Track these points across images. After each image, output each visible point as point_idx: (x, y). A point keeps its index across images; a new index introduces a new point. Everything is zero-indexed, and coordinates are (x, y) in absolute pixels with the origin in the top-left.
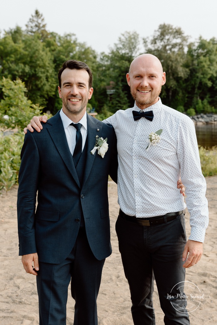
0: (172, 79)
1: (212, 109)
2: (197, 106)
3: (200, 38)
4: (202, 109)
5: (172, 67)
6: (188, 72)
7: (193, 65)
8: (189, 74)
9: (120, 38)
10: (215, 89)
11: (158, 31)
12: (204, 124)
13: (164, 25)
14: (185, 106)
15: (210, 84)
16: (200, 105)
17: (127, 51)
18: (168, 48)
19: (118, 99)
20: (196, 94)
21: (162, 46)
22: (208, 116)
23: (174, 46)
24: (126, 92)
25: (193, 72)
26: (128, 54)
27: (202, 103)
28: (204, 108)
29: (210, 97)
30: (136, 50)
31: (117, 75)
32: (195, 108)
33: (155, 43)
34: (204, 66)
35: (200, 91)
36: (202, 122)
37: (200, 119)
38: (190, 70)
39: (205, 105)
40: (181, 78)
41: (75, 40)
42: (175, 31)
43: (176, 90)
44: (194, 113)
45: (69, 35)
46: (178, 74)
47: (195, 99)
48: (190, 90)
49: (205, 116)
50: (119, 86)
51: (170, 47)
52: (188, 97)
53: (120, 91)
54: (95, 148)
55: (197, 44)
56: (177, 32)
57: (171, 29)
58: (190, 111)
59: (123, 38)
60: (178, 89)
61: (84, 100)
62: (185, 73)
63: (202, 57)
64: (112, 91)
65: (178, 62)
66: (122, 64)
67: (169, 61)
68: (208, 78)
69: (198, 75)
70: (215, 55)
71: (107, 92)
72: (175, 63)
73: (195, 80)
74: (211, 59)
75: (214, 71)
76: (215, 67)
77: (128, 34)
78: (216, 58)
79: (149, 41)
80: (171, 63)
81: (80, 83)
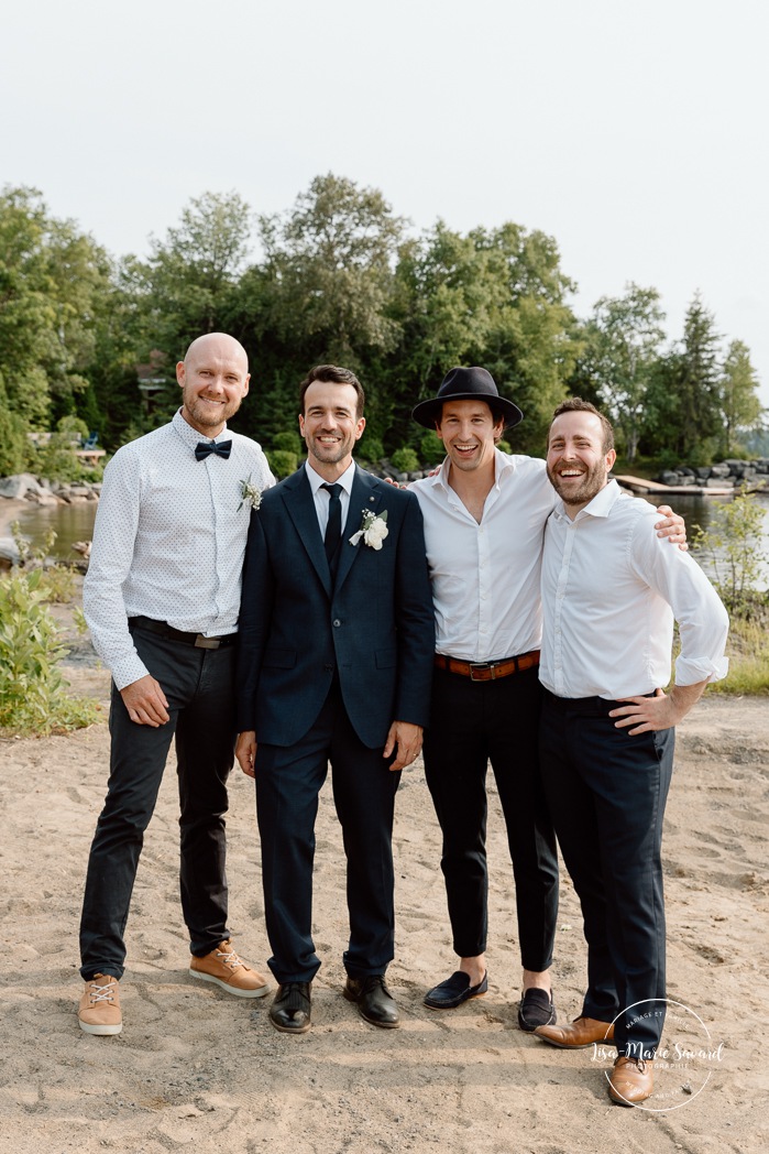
0: (348, 353)
2: (423, 442)
3: (439, 227)
5: (350, 309)
6: (399, 333)
7: (415, 310)
8: (401, 337)
9: (187, 214)
11: (309, 197)
13: (331, 177)
14: (385, 440)
17: (209, 256)
18: (337, 252)
21: (321, 245)
23: (358, 247)
25: (414, 332)
26: (211, 264)
30: (237, 253)
31: (174, 330)
32: (417, 448)
33: (299, 236)
34: (448, 317)
38: (405, 326)
40: (376, 349)
41: (40, 210)
42: (361, 199)
44: (414, 462)
45: (18, 193)
46: (367, 338)
48: (403, 388)
51: (346, 250)
52: (395, 412)
54: (360, 532)
55: (426, 247)
56: (369, 203)
57: (349, 194)
58: (404, 457)
59: (195, 212)
61: (347, 440)
62: (390, 335)
63: (443, 288)
64: (157, 381)
65: (369, 298)
66: (192, 297)
67: (340, 295)
68: (460, 354)
69: (430, 342)
70: (483, 285)
71: (139, 384)
72: (360, 301)
73: (421, 358)
74: (470, 294)
75: (479, 333)
76: (482, 321)
77: (213, 203)
78: (485, 294)
79: (279, 228)
80: (346, 301)
81: (339, 409)
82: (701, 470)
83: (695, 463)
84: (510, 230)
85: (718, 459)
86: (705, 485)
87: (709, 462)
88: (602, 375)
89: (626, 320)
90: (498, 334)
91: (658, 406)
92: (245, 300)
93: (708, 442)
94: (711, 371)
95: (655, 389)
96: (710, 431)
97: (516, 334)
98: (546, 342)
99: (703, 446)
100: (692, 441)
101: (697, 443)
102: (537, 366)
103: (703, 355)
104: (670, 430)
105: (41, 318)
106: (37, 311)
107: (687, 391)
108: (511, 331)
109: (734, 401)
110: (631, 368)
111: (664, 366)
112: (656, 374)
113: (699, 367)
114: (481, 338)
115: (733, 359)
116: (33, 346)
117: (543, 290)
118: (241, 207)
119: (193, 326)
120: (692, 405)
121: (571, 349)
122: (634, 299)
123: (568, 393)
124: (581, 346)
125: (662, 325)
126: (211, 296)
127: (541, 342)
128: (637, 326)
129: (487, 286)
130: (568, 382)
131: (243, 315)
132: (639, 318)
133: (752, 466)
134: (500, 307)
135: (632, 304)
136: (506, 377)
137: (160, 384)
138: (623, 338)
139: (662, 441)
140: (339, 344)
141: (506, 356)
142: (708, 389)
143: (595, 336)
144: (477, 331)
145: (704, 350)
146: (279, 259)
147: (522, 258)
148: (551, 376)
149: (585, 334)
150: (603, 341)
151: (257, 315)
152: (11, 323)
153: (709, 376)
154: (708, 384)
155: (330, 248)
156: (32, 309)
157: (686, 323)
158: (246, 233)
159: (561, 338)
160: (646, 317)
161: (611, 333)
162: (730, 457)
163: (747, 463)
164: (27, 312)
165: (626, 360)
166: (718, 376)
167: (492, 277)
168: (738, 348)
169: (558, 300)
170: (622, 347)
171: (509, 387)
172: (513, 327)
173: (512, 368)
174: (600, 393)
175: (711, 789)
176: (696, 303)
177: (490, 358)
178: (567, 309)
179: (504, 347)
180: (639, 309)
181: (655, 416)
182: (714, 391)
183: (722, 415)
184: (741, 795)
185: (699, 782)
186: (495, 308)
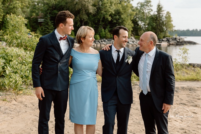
0: (85, 14)
1: (111, 36)
2: (101, 33)
4: (104, 36)
5: (85, 5)
6: (96, 10)
7: (99, 5)
8: (96, 11)
10: (113, 22)
15: (110, 19)
16: (104, 33)
19: (47, 26)
20: (101, 25)
22: (108, 41)
24: (53, 21)
25: (99, 9)
27: (105, 31)
28: (106, 35)
29: (110, 28)
31: (46, 9)
32: (100, 35)
34: (107, 6)
35: (103, 23)
36: (105, 44)
37: (103, 43)
38: (97, 8)
39: (106, 33)
40: (91, 13)
43: (87, 21)
44: (99, 38)
46: (89, 11)
47: (100, 28)
48: (96, 22)
49: (106, 40)
50: (48, 17)
52: (95, 27)
53: (49, 20)
54: (127, 60)
58: (97, 37)
60: (88, 21)
62: (94, 10)
64: (42, 20)
65: (89, 2)
66: (50, 2)
67: (83, 2)
68: (109, 14)
69: (102, 12)
71: (38, 21)
72: (87, 3)
73: (101, 15)
74: (111, 1)
75: (113, 10)
76: (113, 7)
78: (114, 1)
80: (84, 3)
82: (160, 40)
83: (159, 38)
85: (164, 37)
86: (161, 43)
87: (162, 38)
88: (139, 18)
89: (144, 7)
90: (117, 10)
91: (151, 26)
92: (62, 3)
93: (162, 33)
94: (162, 18)
95: (150, 22)
96: (162, 31)
97: (121, 10)
98: (127, 12)
99: (161, 34)
100: (158, 33)
102: (125, 17)
103: (161, 15)
104: (154, 31)
105: (18, 7)
106: (17, 5)
107: (157, 22)
108: (120, 9)
109: (167, 25)
110: (145, 17)
111: (152, 17)
112: (151, 19)
113: (160, 17)
115: (167, 15)
116: (16, 13)
119: (50, 8)
120: (158, 26)
121: (133, 13)
122: (146, 2)
123: (132, 23)
124: (135, 13)
125: (152, 8)
126: (54, 2)
127: (126, 12)
128: (146, 8)
130: (132, 21)
131: (61, 6)
132: (147, 6)
133: (171, 39)
134: (117, 4)
135: (145, 3)
136: (119, 19)
137: (43, 21)
138: (143, 11)
140: (82, 12)
141: (118, 15)
142: (162, 22)
143: (138, 10)
144: (112, 10)
145: (161, 13)
148: (128, 19)
149: (135, 10)
150: (139, 11)
151: (64, 6)
152: (12, 8)
153: (162, 19)
154: (162, 21)
156: (16, 5)
157: (157, 8)
160: (148, 6)
161: (141, 10)
162: (167, 37)
163: (170, 38)
164: (15, 5)
165: (144, 16)
166: (164, 19)
168: (168, 13)
169: (129, 2)
170: (143, 13)
171: (119, 22)
172: (120, 8)
173: (120, 17)
174: (138, 23)
175: (187, 95)
176: (159, 3)
177: (115, 15)
178: (131, 4)
179: (118, 13)
180: (147, 5)
181: (150, 28)
182: (163, 22)
183: (165, 28)
184: (192, 95)
185: (185, 93)
186: (116, 4)
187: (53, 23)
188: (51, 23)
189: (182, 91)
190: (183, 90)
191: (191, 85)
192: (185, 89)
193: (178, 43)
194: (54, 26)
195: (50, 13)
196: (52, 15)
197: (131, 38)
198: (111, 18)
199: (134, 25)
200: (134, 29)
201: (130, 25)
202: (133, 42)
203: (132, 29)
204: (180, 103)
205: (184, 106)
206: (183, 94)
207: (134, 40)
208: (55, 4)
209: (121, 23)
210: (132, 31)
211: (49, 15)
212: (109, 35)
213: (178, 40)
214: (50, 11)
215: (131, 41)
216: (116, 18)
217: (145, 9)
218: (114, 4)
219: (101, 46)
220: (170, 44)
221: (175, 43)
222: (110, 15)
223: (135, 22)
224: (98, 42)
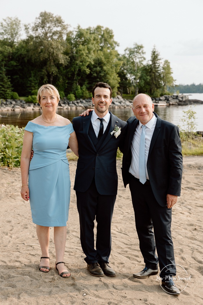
0: (53, 66)
1: (90, 95)
2: (76, 92)
3: (79, 27)
4: (81, 95)
5: (53, 53)
6: (68, 59)
7: (72, 52)
8: (69, 61)
9: (2, 24)
10: (92, 76)
11: (39, 18)
12: (83, 108)
13: (45, 12)
14: (65, 92)
15: (88, 71)
16: (80, 90)
17: (9, 37)
18: (48, 35)
19: (1, 83)
20: (76, 80)
21: (43, 33)
22: (86, 102)
23: (55, 33)
24: (9, 76)
25: (73, 59)
26: (10, 39)
27: (81, 89)
28: (83, 94)
29: (88, 84)
30: (18, 36)
32: (75, 94)
33: (37, 30)
34: (83, 54)
35: (80, 78)
36: (82, 107)
37: (80, 104)
38: (70, 57)
39: (83, 91)
40: (62, 64)
42: (55, 19)
43: (57, 75)
44: (74, 98)
46: (59, 61)
47: (74, 85)
48: (70, 76)
49: (84, 101)
50: (3, 71)
51: (51, 34)
52: (68, 83)
53: (4, 75)
54: (114, 132)
55: (75, 33)
56: (57, 20)
57: (51, 17)
58: (70, 96)
59: (5, 23)
60: (58, 75)
61: (107, 106)
62: (66, 60)
63: (81, 46)
65: (59, 49)
66: (5, 49)
67: (50, 48)
68: (86, 65)
69: (77, 62)
70: (92, 45)
72: (56, 50)
73: (75, 67)
74: (89, 47)
75: (92, 59)
76: (92, 55)
77: (10, 20)
78: (93, 47)
79: (30, 28)
80: (52, 50)
81: (105, 96)
82: (157, 99)
83: (155, 96)
84: (99, 28)
85: (162, 95)
86: (158, 103)
87: (159, 96)
88: (127, 70)
89: (134, 54)
90: (97, 59)
91: (144, 80)
92: (21, 50)
93: (158, 90)
94: (159, 69)
95: (143, 75)
96: (159, 87)
98: (111, 61)
99: (157, 91)
100: (154, 90)
101: (155, 90)
102: (109, 69)
103: (157, 64)
104: (148, 87)
107: (152, 75)
108: (101, 58)
109: (166, 78)
110: (136, 68)
111: (145, 68)
112: (143, 70)
113: (155, 68)
114: (92, 60)
115: (165, 65)
117: (109, 45)
118: (18, 21)
119: (5, 58)
120: (154, 79)
121: (119, 63)
122: (136, 48)
123: (118, 77)
124: (122, 62)
125: (144, 56)
126: (11, 49)
127: (110, 62)
129: (93, 45)
130: (118, 73)
131: (21, 55)
132: (138, 54)
133: (171, 97)
134: (98, 51)
135: (136, 49)
136: (100, 72)
138: (133, 60)
139: (145, 90)
140: (50, 63)
141: (100, 66)
142: (158, 74)
143: (125, 59)
144: (91, 59)
145: (157, 63)
146: (31, 38)
147: (103, 36)
148: (113, 71)
149: (122, 59)
150: (128, 61)
151: (25, 55)
154: (158, 73)
155: (46, 34)
157: (151, 55)
158: (20, 29)
159: (115, 60)
160: (140, 53)
161: (130, 58)
162: (165, 94)
163: (170, 96)
165: (134, 66)
166: (161, 70)
167: (95, 42)
168: (166, 62)
169: (113, 49)
170: (133, 63)
171: (101, 75)
172: (102, 57)
173: (102, 69)
174: (127, 76)
175: (195, 175)
176: (154, 49)
177: (95, 66)
178: (116, 51)
179: (99, 63)
180: (138, 51)
181: (143, 83)
182: (160, 75)
183: (162, 82)
184: (202, 176)
185: (192, 173)
186: (96, 51)
187: (10, 79)
188: (7, 78)
189: (188, 170)
190: (190, 168)
191: (200, 162)
192: (192, 167)
193: (180, 103)
194: (11, 83)
195: (5, 65)
196: (8, 68)
197: (118, 98)
198: (90, 71)
199: (120, 79)
200: (121, 85)
201: (116, 80)
202: (120, 102)
203: (118, 85)
204: (186, 187)
205: (192, 191)
206: (190, 175)
207: (122, 100)
208: (11, 52)
209: (103, 76)
210: (118, 88)
211: (5, 68)
212: (87, 94)
213: (181, 99)
214: (5, 63)
215: (117, 101)
216: (96, 70)
217: (136, 57)
218: (94, 51)
219: (76, 109)
220: (170, 105)
221: (177, 102)
222: (88, 67)
223: (122, 75)
224: (73, 103)
